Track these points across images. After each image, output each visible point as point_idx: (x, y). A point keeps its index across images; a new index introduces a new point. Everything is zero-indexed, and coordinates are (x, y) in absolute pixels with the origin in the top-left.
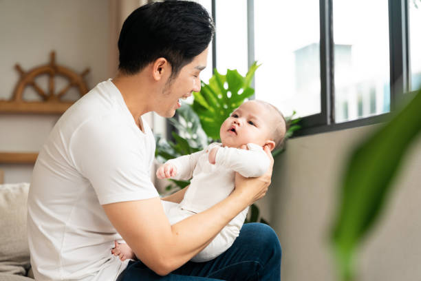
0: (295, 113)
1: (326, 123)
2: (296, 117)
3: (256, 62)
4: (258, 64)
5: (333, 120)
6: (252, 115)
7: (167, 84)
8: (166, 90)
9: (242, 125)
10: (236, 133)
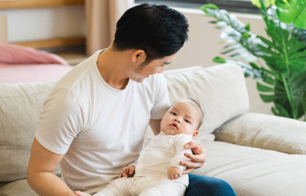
6: (188, 115)
7: (139, 66)
8: (138, 70)
9: (181, 122)
10: (177, 128)
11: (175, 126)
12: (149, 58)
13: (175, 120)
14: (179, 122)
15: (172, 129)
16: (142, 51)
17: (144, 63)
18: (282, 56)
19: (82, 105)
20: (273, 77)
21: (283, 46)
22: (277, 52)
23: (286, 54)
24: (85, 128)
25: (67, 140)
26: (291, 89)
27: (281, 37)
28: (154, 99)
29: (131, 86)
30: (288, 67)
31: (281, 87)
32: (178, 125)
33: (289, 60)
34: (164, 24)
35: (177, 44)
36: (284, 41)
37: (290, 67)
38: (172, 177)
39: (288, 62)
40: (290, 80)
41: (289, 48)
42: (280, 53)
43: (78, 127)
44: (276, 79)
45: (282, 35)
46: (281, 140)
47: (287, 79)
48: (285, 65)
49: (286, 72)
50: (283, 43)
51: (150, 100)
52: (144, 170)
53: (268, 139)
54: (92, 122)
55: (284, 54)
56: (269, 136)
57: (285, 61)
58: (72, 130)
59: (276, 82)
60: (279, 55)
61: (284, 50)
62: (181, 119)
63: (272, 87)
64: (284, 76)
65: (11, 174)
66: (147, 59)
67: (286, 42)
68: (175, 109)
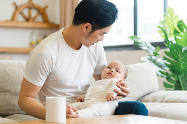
6: (118, 68)
7: (88, 34)
8: (87, 37)
9: (114, 72)
10: (112, 75)
11: (111, 74)
12: (94, 29)
13: (111, 71)
14: (113, 72)
15: (109, 76)
16: (89, 24)
17: (90, 32)
18: (178, 63)
19: (52, 55)
20: (174, 79)
21: (179, 57)
22: (176, 61)
23: (181, 62)
24: (54, 70)
25: (42, 77)
26: (185, 86)
27: (178, 51)
28: (97, 61)
29: (82, 50)
30: (182, 71)
31: (178, 85)
32: (112, 73)
33: (183, 66)
34: (102, 7)
35: (110, 20)
36: (179, 53)
37: (184, 70)
38: (109, 99)
39: (182, 68)
40: (184, 80)
41: (182, 58)
42: (177, 62)
43: (49, 68)
44: (176, 80)
45: (178, 49)
46: (179, 99)
47: (182, 80)
48: (181, 69)
49: (182, 74)
50: (179, 55)
51: (94, 60)
52: (91, 96)
53: (170, 100)
54: (58, 67)
55: (180, 62)
56: (171, 98)
57: (181, 67)
58: (46, 70)
59: (175, 81)
60: (177, 63)
61: (180, 60)
62: (114, 70)
63: (173, 84)
64: (180, 77)
65: (10, 110)
66: (92, 29)
67: (181, 54)
68: (110, 65)
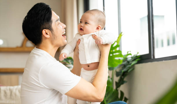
0: (138, 53)
1: (151, 58)
2: (139, 55)
3: (122, 33)
4: (122, 34)
5: (154, 57)
